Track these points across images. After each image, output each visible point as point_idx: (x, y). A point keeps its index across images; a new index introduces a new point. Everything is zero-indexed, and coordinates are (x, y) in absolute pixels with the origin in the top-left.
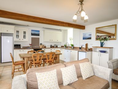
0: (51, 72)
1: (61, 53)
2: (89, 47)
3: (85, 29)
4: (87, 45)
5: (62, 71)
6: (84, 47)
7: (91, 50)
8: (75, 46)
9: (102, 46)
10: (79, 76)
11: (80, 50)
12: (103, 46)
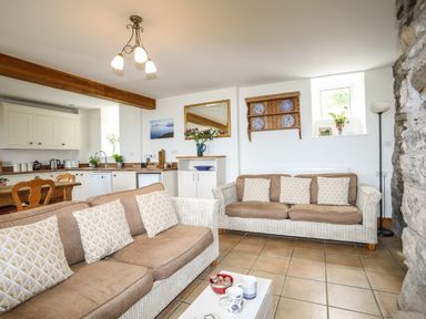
0: (37, 224)
1: (77, 181)
2: (170, 159)
3: (154, 108)
4: (162, 154)
5: (78, 220)
6: (155, 160)
7: (173, 167)
8: (128, 160)
9: (200, 154)
10: (138, 232)
11: (144, 170)
12: (205, 154)
